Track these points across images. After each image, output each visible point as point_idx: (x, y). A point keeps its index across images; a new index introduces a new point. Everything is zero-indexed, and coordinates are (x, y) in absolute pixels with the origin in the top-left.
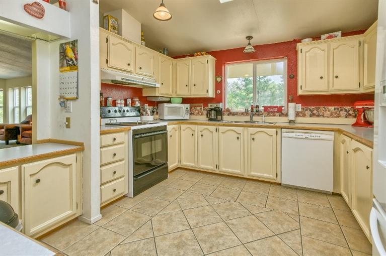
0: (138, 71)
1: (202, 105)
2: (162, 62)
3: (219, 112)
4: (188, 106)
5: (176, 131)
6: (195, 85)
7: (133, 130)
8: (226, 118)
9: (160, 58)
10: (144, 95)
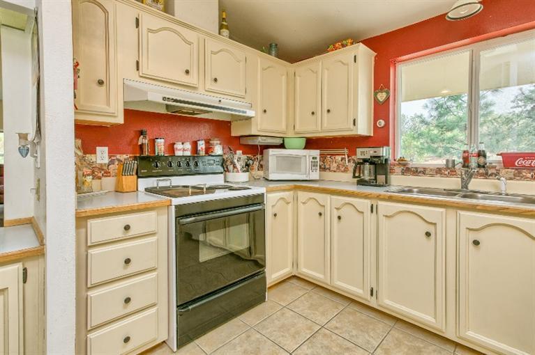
0: (210, 85)
1: (346, 151)
2: (264, 69)
3: (380, 166)
4: (316, 153)
5: (288, 203)
6: (329, 111)
7: (176, 206)
8: (398, 180)
9: (259, 61)
10: (234, 134)
